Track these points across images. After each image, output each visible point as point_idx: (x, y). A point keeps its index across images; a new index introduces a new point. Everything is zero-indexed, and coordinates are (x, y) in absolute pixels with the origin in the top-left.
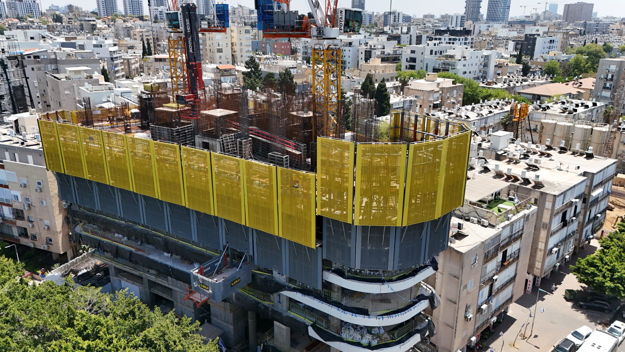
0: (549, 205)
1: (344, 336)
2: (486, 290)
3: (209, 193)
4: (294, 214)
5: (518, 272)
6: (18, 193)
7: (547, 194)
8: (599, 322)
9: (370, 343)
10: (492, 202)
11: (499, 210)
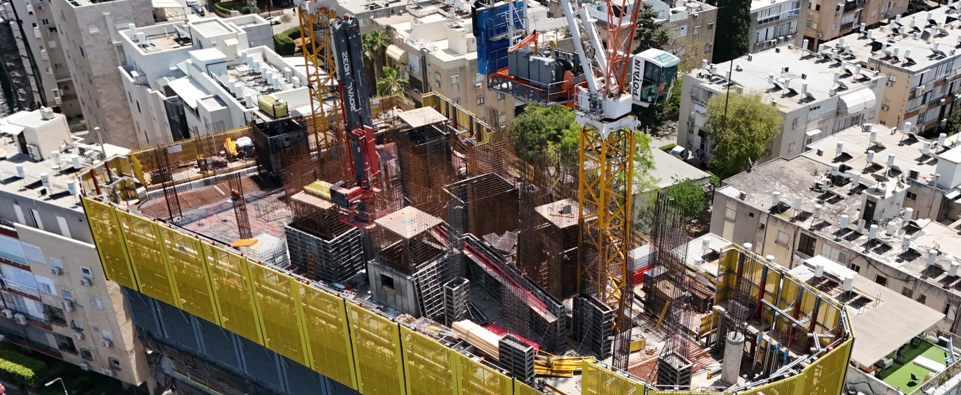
3: (398, 382)
6: (50, 282)
10: (907, 348)
11: (913, 377)
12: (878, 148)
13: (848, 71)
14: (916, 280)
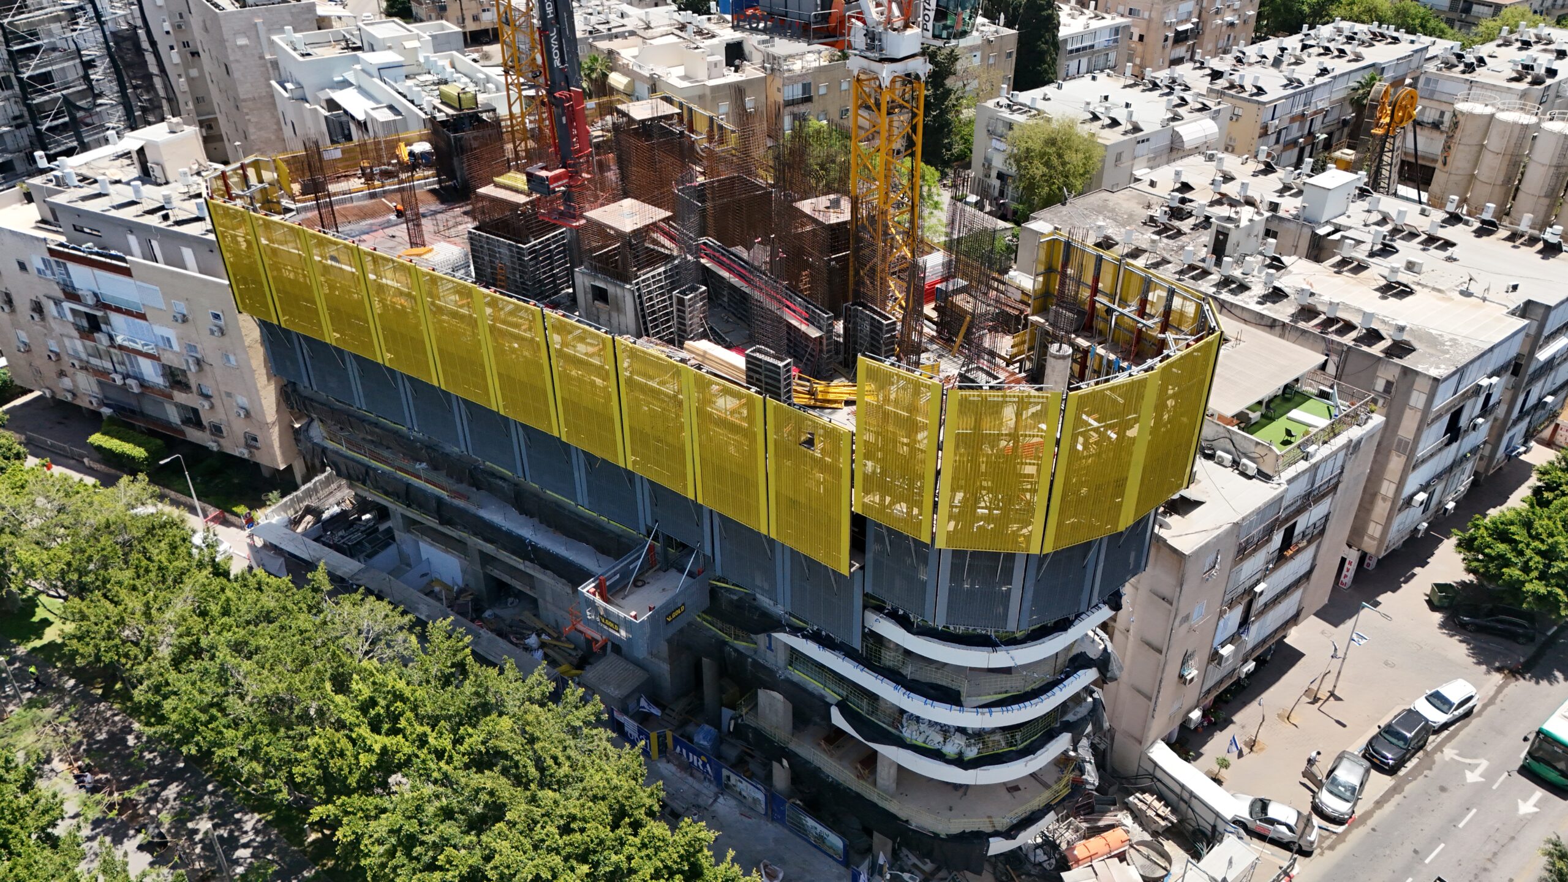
0: (1418, 399)
1: (909, 733)
2: (1237, 613)
3: (612, 420)
4: (803, 500)
5: (1319, 562)
6: (171, 333)
7: (1417, 373)
8: (1497, 664)
9: (961, 754)
10: (1278, 401)
11: (1289, 433)
12: (1228, 178)
13: (1183, 99)
14: (1284, 324)
